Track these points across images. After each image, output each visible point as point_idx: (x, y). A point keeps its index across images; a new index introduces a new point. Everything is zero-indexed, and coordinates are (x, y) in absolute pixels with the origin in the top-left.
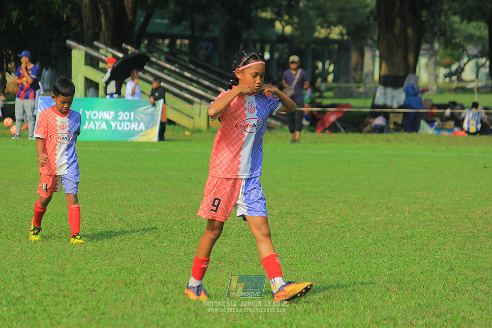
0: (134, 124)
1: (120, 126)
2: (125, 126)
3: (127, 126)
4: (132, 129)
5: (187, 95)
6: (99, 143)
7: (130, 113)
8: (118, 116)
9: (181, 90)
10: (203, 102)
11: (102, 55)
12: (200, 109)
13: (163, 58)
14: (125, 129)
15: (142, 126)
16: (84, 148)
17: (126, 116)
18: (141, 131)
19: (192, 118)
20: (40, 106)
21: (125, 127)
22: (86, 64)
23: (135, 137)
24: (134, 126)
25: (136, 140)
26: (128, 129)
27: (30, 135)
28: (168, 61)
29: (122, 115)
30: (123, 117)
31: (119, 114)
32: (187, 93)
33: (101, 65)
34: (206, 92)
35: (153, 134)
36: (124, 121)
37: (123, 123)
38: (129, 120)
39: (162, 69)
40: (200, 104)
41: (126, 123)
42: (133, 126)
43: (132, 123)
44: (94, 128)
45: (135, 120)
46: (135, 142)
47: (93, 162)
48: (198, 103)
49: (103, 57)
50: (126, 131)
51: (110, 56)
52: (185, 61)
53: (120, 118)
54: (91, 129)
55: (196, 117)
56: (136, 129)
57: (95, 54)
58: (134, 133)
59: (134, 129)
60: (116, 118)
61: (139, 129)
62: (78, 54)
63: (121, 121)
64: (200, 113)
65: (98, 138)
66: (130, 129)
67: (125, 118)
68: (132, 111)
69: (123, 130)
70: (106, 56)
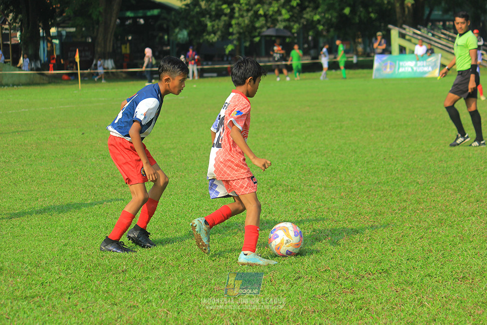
1: (419, 69)
4: (425, 71)
6: (408, 79)
11: (407, 32)
14: (422, 71)
15: (430, 69)
17: (422, 64)
18: (430, 72)
21: (421, 70)
22: (399, 37)
23: (426, 75)
24: (426, 69)
29: (419, 63)
33: (407, 37)
35: (436, 73)
38: (423, 66)
39: (440, 38)
41: (422, 68)
44: (404, 71)
45: (426, 66)
51: (411, 32)
53: (418, 65)
57: (403, 32)
58: (425, 73)
60: (416, 65)
62: (395, 32)
63: (419, 67)
65: (407, 76)
68: (424, 61)
70: (409, 32)
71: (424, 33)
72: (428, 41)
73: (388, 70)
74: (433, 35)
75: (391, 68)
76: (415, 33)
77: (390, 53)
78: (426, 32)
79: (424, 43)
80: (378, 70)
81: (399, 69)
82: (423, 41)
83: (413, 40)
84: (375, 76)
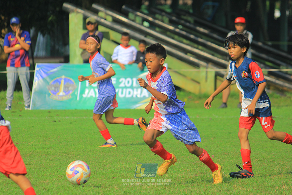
0: (137, 91)
1: (122, 93)
2: (127, 93)
3: (130, 93)
4: (134, 96)
5: (192, 59)
7: (132, 78)
8: (120, 83)
9: (186, 54)
10: (210, 65)
11: (102, 18)
12: (207, 72)
13: (166, 19)
14: (128, 96)
15: (145, 93)
16: (84, 118)
17: (128, 82)
19: (198, 83)
20: (36, 74)
23: (138, 105)
25: (139, 108)
26: (130, 96)
27: (26, 105)
28: (171, 22)
29: (124, 82)
30: (124, 84)
31: (121, 80)
32: (192, 57)
34: (213, 55)
36: (126, 87)
37: (124, 90)
38: (132, 87)
39: (164, 31)
40: (207, 68)
41: (128, 90)
42: (135, 93)
43: (135, 90)
44: (94, 96)
45: (138, 87)
46: (138, 110)
47: (94, 133)
48: (204, 67)
49: (102, 21)
50: (128, 98)
51: (110, 19)
52: (189, 22)
53: (122, 85)
54: (91, 97)
55: (203, 82)
56: (139, 96)
58: (137, 100)
59: (136, 96)
60: (117, 85)
61: (142, 96)
62: (76, 18)
63: (122, 88)
64: (206, 78)
66: (132, 96)
67: (128, 85)
68: (135, 77)
69: (125, 97)
70: (106, 19)
71: (133, 21)
72: (142, 37)
73: (61, 93)
74: (153, 25)
75: (66, 91)
76: (116, 21)
77: (67, 59)
78: (138, 20)
79: (132, 41)
80: (41, 93)
81: (82, 92)
82: (130, 37)
83: (114, 35)
84: (34, 104)
